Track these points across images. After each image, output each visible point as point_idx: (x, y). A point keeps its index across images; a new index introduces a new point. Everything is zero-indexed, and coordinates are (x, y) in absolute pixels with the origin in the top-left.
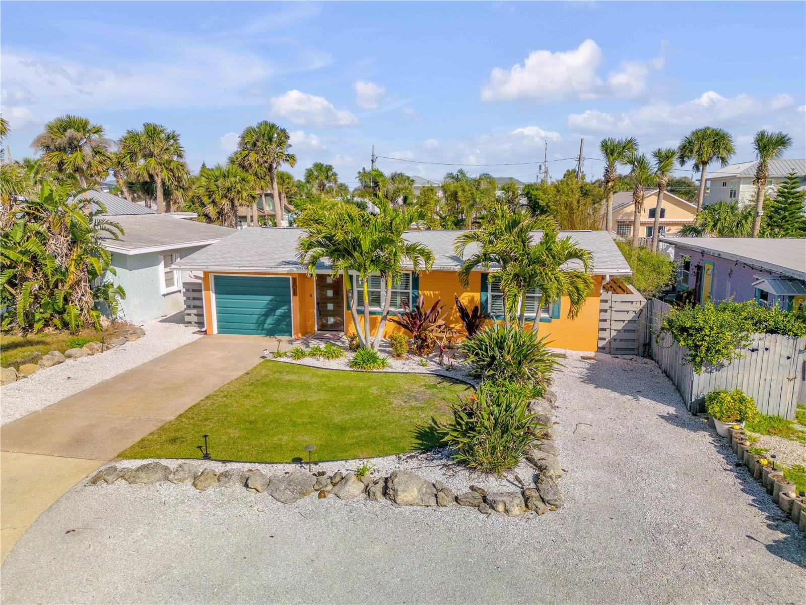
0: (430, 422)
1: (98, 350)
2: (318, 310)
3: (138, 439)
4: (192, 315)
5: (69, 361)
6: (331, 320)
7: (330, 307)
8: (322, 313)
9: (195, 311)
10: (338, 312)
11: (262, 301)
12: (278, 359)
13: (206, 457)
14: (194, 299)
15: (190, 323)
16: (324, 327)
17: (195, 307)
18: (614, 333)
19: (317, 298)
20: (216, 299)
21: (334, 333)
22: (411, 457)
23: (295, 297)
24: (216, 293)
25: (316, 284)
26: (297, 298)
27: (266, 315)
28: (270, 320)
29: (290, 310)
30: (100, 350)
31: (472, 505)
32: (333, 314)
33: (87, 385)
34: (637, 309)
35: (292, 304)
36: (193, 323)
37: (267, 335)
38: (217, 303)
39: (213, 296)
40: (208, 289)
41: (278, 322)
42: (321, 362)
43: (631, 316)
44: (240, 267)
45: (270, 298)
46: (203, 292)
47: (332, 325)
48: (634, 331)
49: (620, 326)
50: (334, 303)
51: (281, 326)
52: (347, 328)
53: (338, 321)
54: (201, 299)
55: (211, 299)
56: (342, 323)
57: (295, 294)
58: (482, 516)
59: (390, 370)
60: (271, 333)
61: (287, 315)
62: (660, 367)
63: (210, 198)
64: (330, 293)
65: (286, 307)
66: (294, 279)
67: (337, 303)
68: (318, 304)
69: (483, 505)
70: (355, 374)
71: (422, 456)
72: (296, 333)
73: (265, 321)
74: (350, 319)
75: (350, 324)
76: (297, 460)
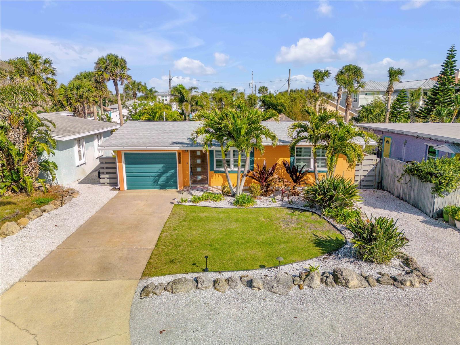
0: (313, 235)
1: (59, 205)
2: (191, 172)
3: (145, 263)
4: (106, 179)
5: (46, 214)
6: (200, 178)
7: (199, 169)
8: (194, 173)
9: (108, 176)
10: (204, 172)
11: (158, 168)
12: (183, 203)
13: (206, 270)
14: (107, 168)
15: (104, 183)
16: (195, 182)
17: (107, 173)
18: (363, 177)
19: (191, 165)
20: (126, 167)
21: (202, 185)
22: (325, 258)
23: (179, 164)
24: (126, 164)
25: (190, 156)
26: (181, 164)
27: (160, 176)
28: (163, 178)
29: (176, 173)
30: (60, 205)
31: (389, 284)
32: (200, 174)
33: (73, 229)
34: (375, 164)
35: (178, 169)
36: (106, 184)
37: (161, 189)
38: (126, 170)
39: (124, 166)
40: (120, 161)
41: (168, 180)
42: (212, 204)
43: (371, 167)
44: (146, 147)
45: (162, 165)
46: (117, 164)
47: (200, 181)
48: (373, 176)
49: (366, 173)
50: (201, 167)
51: (169, 183)
52: (210, 183)
53: (204, 178)
54: (115, 168)
55: (122, 168)
56: (207, 179)
57: (180, 163)
58: (399, 290)
59: (258, 206)
60: (163, 187)
61: (174, 176)
62: (393, 194)
63: (67, 102)
64: (199, 161)
65: (173, 171)
66: (179, 154)
67: (204, 167)
68: (191, 168)
69: (396, 283)
70: (239, 210)
71: (331, 257)
72: (180, 187)
73: (158, 180)
74: (212, 177)
75: (211, 179)
76: (262, 267)
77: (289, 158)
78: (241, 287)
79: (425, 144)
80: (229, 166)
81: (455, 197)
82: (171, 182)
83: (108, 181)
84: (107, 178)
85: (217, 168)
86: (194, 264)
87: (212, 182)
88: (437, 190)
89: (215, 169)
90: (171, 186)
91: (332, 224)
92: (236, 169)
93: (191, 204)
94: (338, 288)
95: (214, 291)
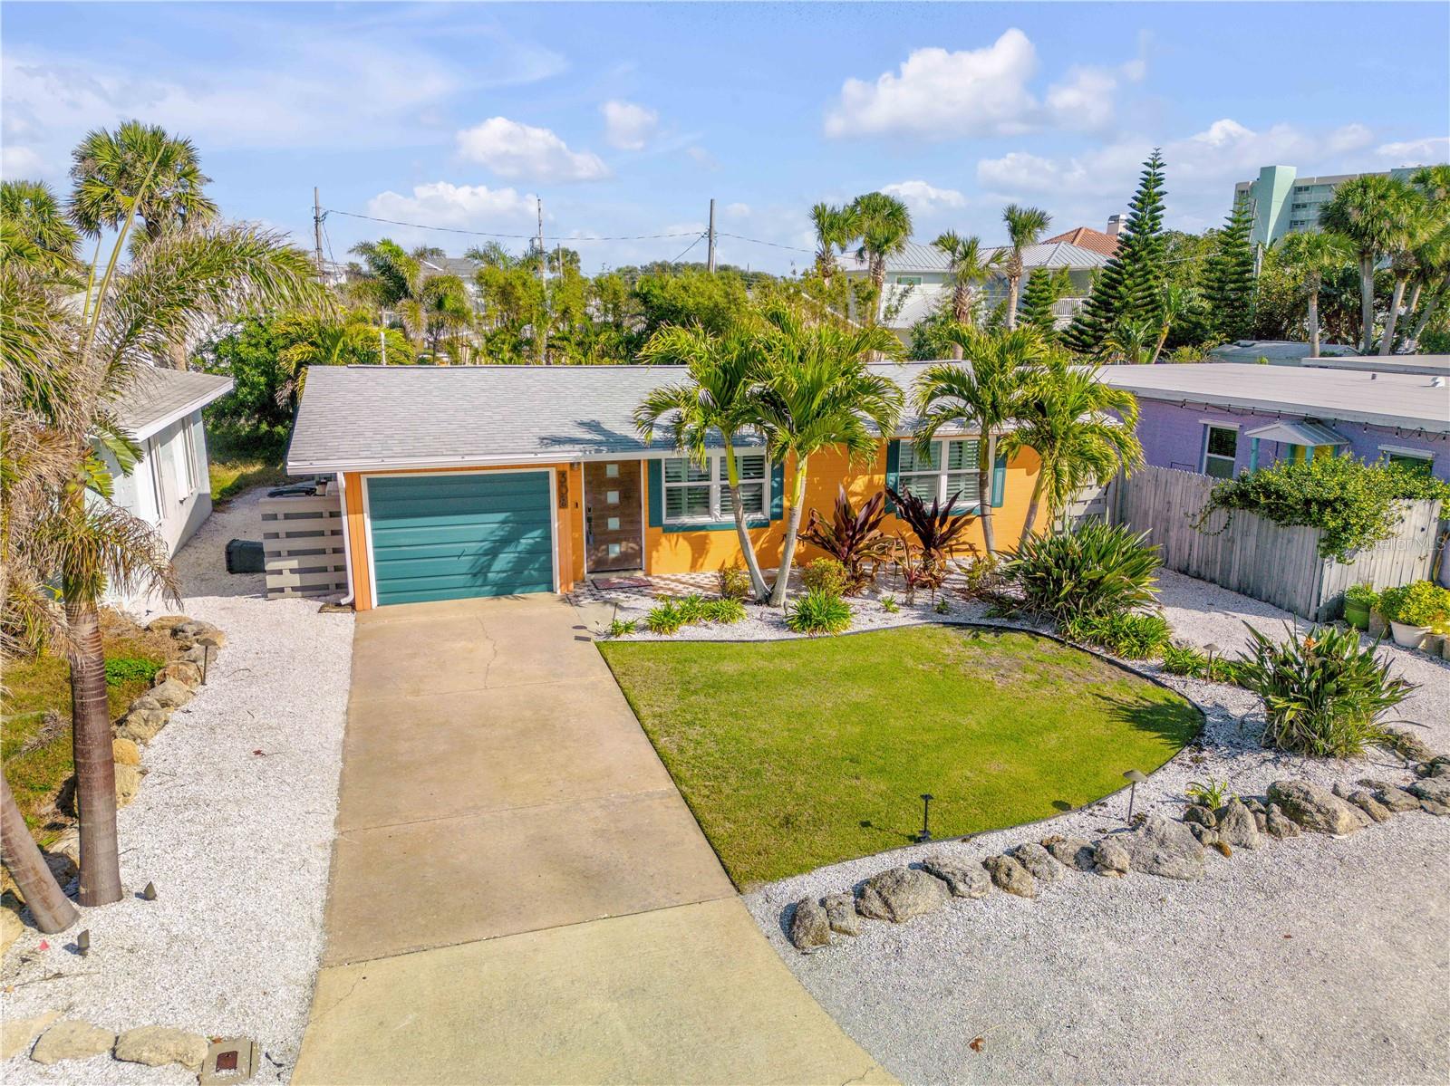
2: (589, 533)
4: (286, 573)
5: (177, 716)
6: (615, 550)
7: (614, 523)
8: (597, 536)
9: (294, 563)
10: (630, 531)
11: (486, 526)
13: (923, 838)
14: (289, 535)
15: (281, 590)
16: (600, 566)
17: (292, 554)
19: (588, 510)
20: (373, 529)
21: (626, 574)
22: (1195, 761)
23: (562, 510)
25: (586, 483)
26: (568, 510)
27: (493, 553)
28: (504, 560)
29: (548, 538)
32: (616, 538)
33: (329, 759)
35: (555, 525)
36: (288, 590)
37: (497, 594)
38: (377, 537)
39: (368, 524)
40: (355, 509)
41: (518, 567)
43: (1095, 492)
45: (501, 516)
47: (616, 560)
50: (621, 516)
51: (526, 572)
52: (649, 565)
53: (630, 551)
55: (362, 532)
56: (638, 553)
57: (563, 504)
60: (504, 589)
61: (544, 548)
64: (613, 497)
65: (537, 533)
66: (562, 476)
67: (629, 515)
68: (589, 520)
69: (1426, 804)
71: (1205, 754)
72: (565, 583)
73: (490, 566)
74: (655, 545)
75: (654, 554)
76: (1063, 807)
77: (883, 476)
78: (1068, 876)
79: (1200, 421)
80: (708, 507)
81: (1368, 561)
82: (532, 572)
83: (296, 580)
84: (292, 571)
85: (668, 515)
86: (866, 824)
87: (657, 563)
88: (1333, 543)
89: (665, 521)
90: (530, 585)
91: (1110, 662)
92: (730, 518)
93: (649, 636)
94: (1309, 839)
95: (1005, 896)
